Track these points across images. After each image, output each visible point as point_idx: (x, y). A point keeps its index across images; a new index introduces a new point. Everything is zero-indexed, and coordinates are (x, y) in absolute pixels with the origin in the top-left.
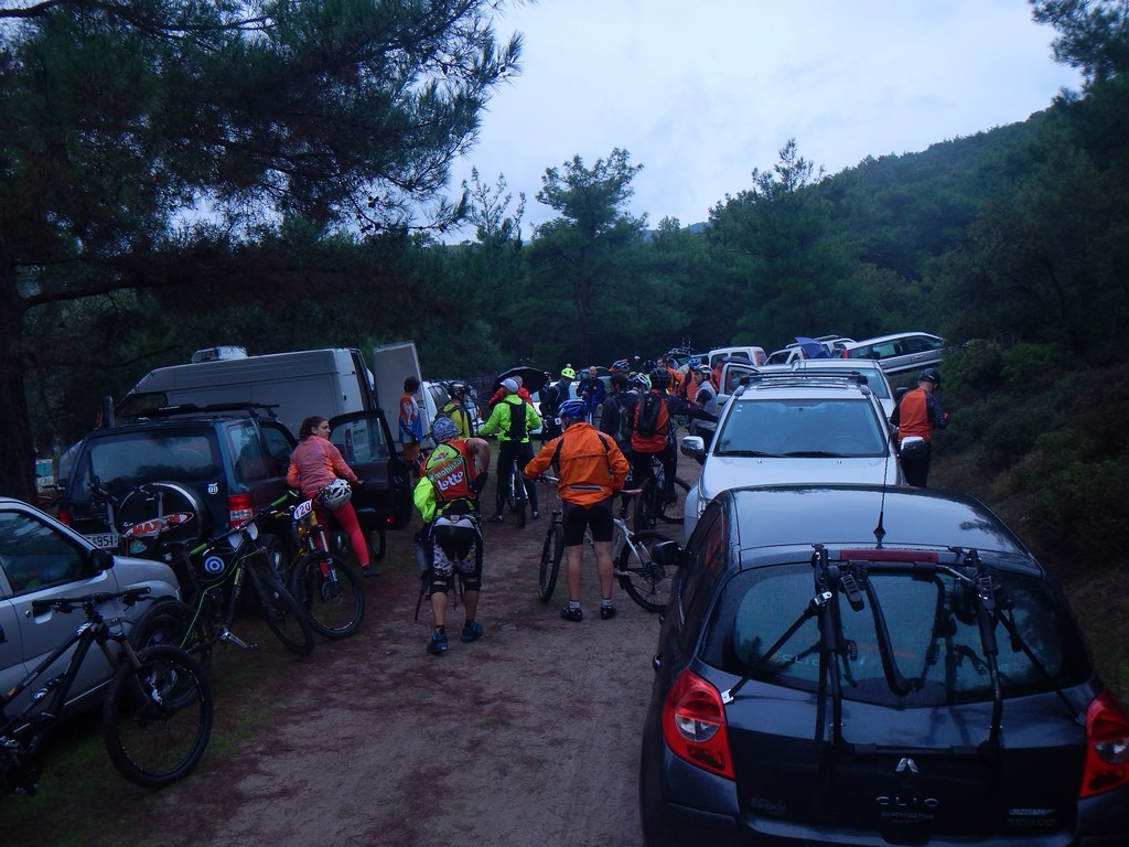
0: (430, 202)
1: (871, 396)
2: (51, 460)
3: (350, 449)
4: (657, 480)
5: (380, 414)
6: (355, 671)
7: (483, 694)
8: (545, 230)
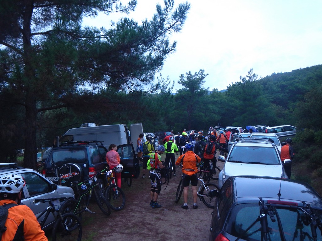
0: (148, 85)
1: (275, 146)
2: (41, 153)
3: (123, 153)
4: (211, 167)
5: (132, 145)
6: (122, 221)
7: (159, 231)
8: (180, 91)
